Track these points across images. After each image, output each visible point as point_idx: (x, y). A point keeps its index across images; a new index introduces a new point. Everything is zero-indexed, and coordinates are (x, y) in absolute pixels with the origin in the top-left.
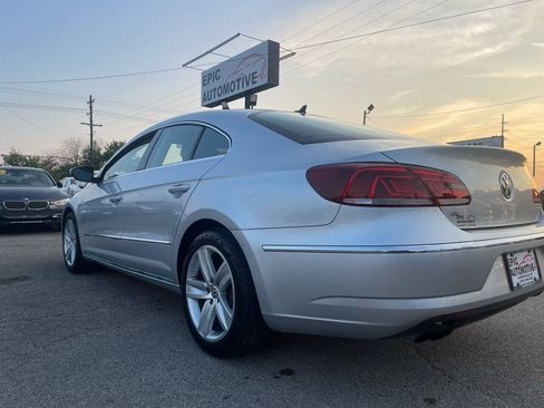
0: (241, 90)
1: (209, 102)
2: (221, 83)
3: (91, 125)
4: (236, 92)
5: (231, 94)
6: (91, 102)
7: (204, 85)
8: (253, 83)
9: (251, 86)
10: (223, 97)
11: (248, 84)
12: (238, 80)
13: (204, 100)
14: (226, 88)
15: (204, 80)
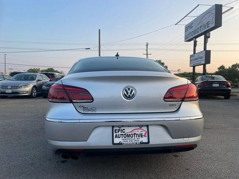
0: (202, 31)
1: (188, 39)
2: (193, 29)
3: (147, 55)
4: (200, 33)
5: (197, 34)
6: (147, 45)
7: (186, 31)
8: (208, 27)
9: (207, 29)
10: (194, 36)
11: (205, 28)
12: (201, 27)
13: (185, 38)
14: (195, 32)
15: (186, 29)
